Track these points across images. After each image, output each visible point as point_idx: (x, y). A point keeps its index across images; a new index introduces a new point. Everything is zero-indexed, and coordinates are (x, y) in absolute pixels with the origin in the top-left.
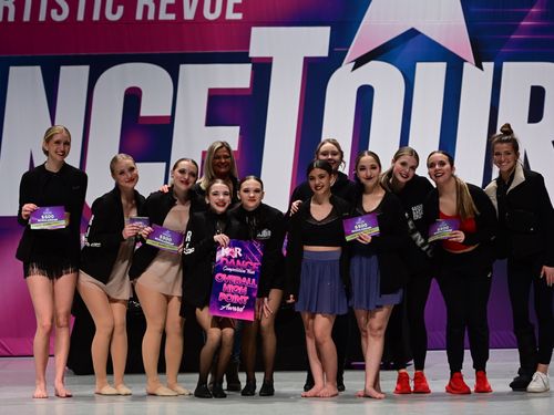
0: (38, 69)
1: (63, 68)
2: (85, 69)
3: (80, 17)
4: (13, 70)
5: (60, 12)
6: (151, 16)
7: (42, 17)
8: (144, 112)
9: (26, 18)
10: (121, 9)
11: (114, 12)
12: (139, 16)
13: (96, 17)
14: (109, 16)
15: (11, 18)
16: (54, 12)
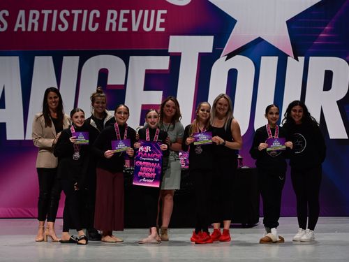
0: (51, 58)
1: (65, 58)
2: (77, 58)
3: (75, 29)
4: (36, 58)
5: (63, 26)
6: (114, 29)
7: (53, 29)
8: (110, 82)
9: (45, 29)
10: (97, 25)
11: (93, 26)
12: (107, 29)
13: (83, 29)
14: (91, 29)
15: (36, 29)
16: (60, 26)
